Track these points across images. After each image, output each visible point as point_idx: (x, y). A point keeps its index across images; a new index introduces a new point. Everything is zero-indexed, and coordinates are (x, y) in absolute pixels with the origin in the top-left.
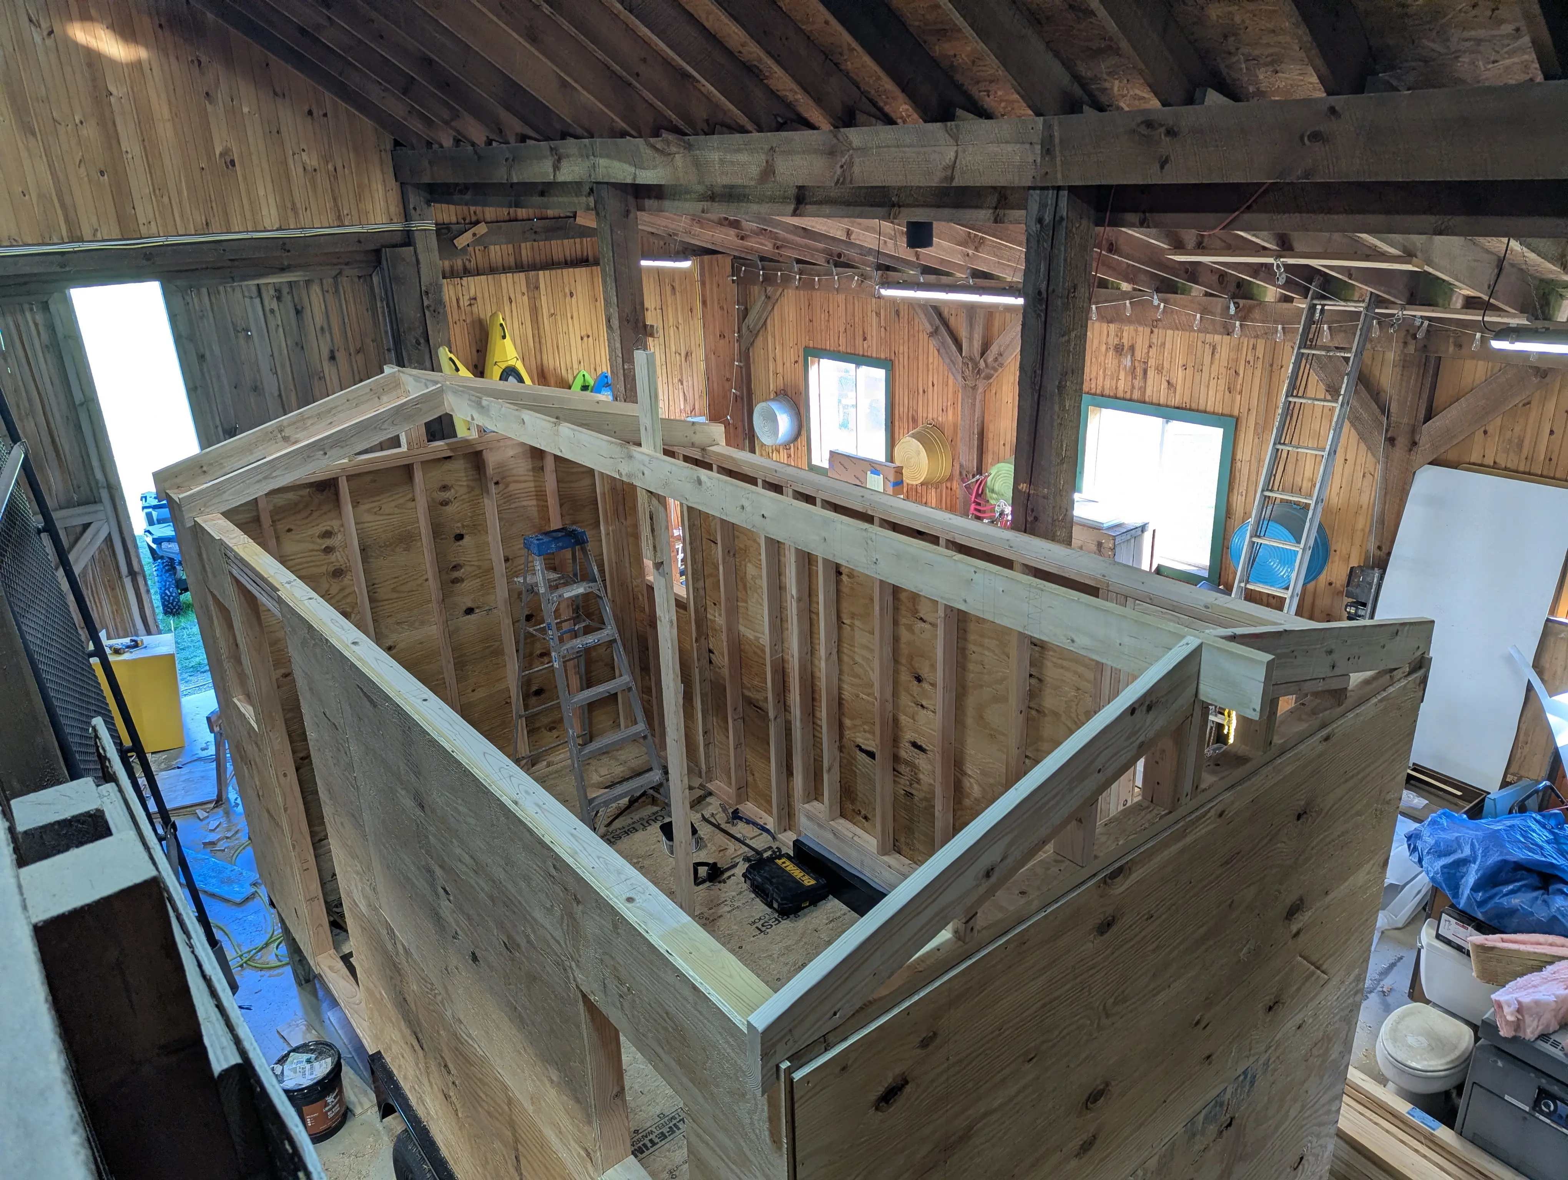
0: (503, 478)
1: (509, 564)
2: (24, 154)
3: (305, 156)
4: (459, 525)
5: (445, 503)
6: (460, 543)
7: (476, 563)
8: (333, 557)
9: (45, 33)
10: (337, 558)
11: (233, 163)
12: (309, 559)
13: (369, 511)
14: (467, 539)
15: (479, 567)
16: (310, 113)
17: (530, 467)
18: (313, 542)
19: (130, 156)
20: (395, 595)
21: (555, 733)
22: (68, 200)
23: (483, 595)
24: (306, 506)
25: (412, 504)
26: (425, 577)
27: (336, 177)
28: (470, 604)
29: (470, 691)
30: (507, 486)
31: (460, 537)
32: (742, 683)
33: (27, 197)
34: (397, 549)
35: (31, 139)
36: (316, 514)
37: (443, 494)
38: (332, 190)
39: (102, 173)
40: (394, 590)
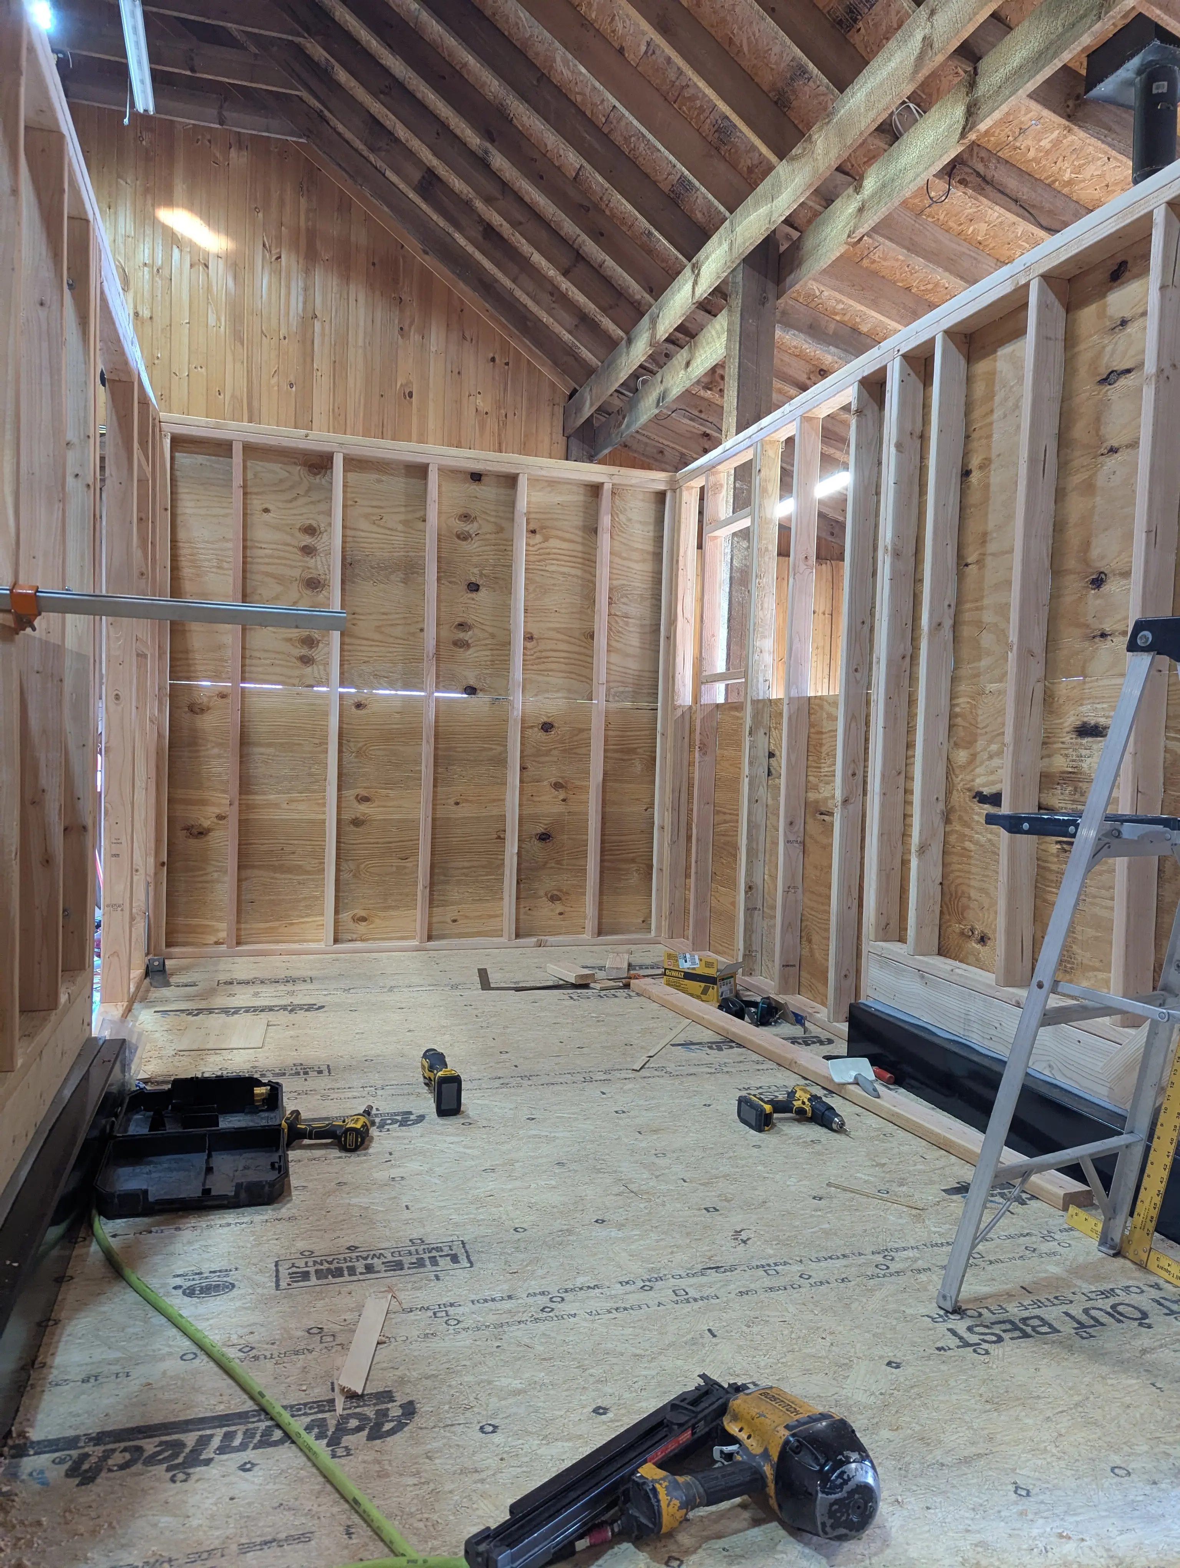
0: (543, 528)
1: (529, 645)
2: (229, 358)
3: (479, 400)
4: (476, 571)
5: (464, 537)
6: (474, 595)
7: (490, 630)
8: (311, 562)
9: (274, 258)
10: (316, 565)
11: (411, 395)
12: (282, 554)
13: (366, 516)
14: (483, 593)
15: (493, 636)
16: (493, 360)
17: (581, 524)
18: (292, 535)
19: (319, 374)
20: (377, 636)
21: (559, 907)
22: (255, 404)
23: (491, 676)
24: (292, 487)
25: (420, 525)
26: (420, 626)
27: (505, 424)
28: (472, 682)
29: (452, 801)
30: (546, 539)
31: (474, 587)
32: (807, 782)
33: (222, 396)
34: (393, 577)
35: (238, 344)
36: (302, 501)
37: (462, 524)
38: (499, 435)
39: (291, 385)
40: (378, 630)
